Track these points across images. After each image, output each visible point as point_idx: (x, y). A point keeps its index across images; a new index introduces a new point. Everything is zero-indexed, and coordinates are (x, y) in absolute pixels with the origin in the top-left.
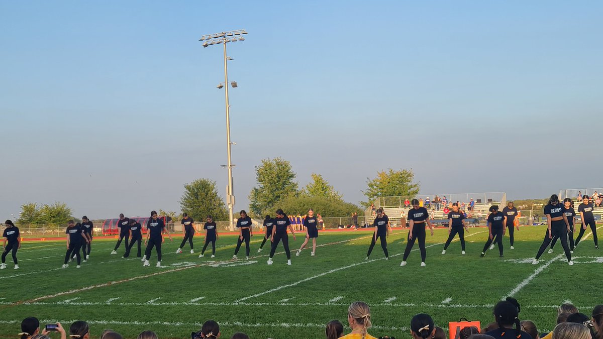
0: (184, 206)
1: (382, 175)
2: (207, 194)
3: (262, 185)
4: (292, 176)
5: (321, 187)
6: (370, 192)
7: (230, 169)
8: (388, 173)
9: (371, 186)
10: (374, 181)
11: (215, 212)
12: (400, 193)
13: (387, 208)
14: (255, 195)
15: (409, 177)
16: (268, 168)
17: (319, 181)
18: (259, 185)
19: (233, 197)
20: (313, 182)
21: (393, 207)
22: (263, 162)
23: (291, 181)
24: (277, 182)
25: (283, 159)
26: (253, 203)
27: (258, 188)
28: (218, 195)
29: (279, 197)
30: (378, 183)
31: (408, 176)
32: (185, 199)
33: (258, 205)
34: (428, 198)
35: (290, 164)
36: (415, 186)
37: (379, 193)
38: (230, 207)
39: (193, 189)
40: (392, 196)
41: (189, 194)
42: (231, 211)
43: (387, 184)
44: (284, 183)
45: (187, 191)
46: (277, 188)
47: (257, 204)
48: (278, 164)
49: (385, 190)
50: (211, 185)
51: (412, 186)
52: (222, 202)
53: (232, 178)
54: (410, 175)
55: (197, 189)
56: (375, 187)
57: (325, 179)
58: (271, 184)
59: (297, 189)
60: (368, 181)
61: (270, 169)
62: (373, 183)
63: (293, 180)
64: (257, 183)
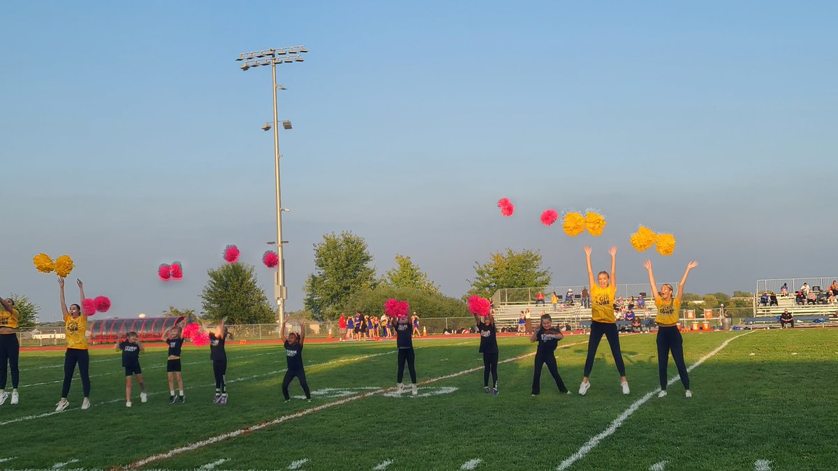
0: (208, 302)
1: (496, 258)
2: (242, 283)
3: (322, 272)
4: (367, 259)
5: (409, 274)
6: (479, 281)
7: (280, 248)
8: (506, 255)
9: (481, 273)
10: (486, 267)
11: (253, 310)
12: (523, 284)
13: (510, 304)
14: (313, 285)
15: (535, 262)
16: (332, 246)
17: (406, 265)
18: (318, 272)
19: (284, 288)
20: (397, 267)
21: (514, 304)
22: (325, 237)
23: (366, 265)
24: (346, 267)
25: (356, 234)
26: (309, 297)
27: (317, 275)
28: (258, 285)
29: (349, 288)
30: (491, 269)
31: (533, 260)
32: (209, 291)
33: (316, 300)
34: (570, 290)
35: (366, 242)
36: (544, 274)
37: (493, 284)
38: (279, 302)
39: (221, 277)
40: (512, 287)
41: (214, 283)
42: (281, 308)
43: (505, 270)
44: (356, 269)
45: (212, 279)
46: (345, 275)
47: (315, 298)
48: (347, 241)
49: (501, 279)
50: (248, 271)
51: (539, 274)
52: (263, 295)
53: (283, 261)
54: (536, 259)
55: (227, 276)
56: (487, 275)
57: (414, 263)
58: (336, 269)
59: (374, 277)
60: (477, 266)
61: (335, 248)
62: (484, 269)
63: (369, 265)
64: (316, 269)
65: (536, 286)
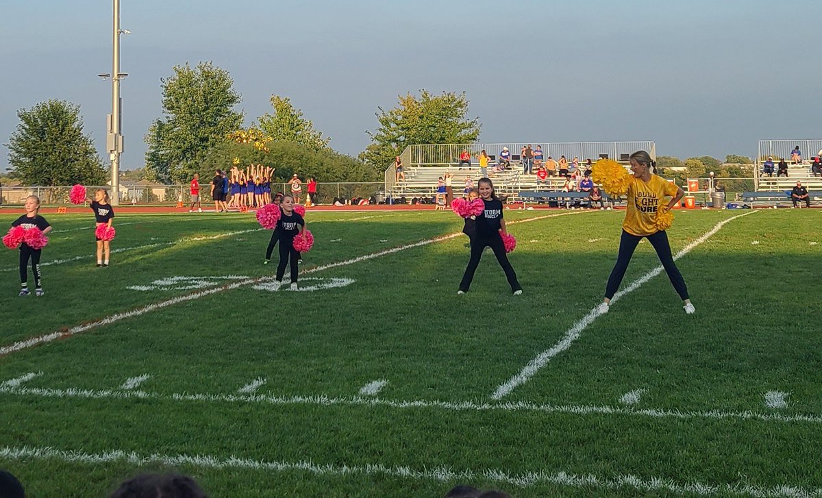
0: (16, 155)
1: (406, 102)
2: (63, 130)
3: (172, 116)
4: (232, 100)
5: (288, 122)
6: (383, 134)
7: (116, 83)
8: (419, 99)
9: (386, 122)
10: (392, 114)
11: (77, 166)
12: (442, 139)
13: (424, 166)
14: (159, 135)
15: (459, 109)
16: (186, 82)
17: (284, 110)
18: (166, 116)
19: (120, 137)
20: (273, 112)
21: (429, 166)
22: (176, 70)
23: (230, 109)
24: (204, 111)
25: (216, 67)
26: (153, 151)
27: (164, 121)
28: (84, 133)
29: (206, 139)
30: (400, 118)
31: (456, 106)
32: (19, 139)
33: (163, 155)
34: (505, 149)
35: (230, 77)
36: (470, 126)
37: (402, 138)
38: (113, 157)
39: (36, 121)
40: (428, 143)
41: (25, 129)
42: (115, 166)
43: (417, 118)
44: (218, 113)
45: (23, 123)
46: (202, 122)
47: (160, 153)
48: (207, 76)
49: (413, 132)
50: (71, 112)
51: (464, 126)
52: (90, 146)
53: (120, 100)
54: (460, 105)
55: (43, 120)
56: (393, 125)
57: (296, 108)
58: (191, 113)
59: (242, 126)
60: (380, 113)
61: (190, 85)
62: (390, 118)
63: (234, 108)
64: (164, 112)
65: (459, 142)
